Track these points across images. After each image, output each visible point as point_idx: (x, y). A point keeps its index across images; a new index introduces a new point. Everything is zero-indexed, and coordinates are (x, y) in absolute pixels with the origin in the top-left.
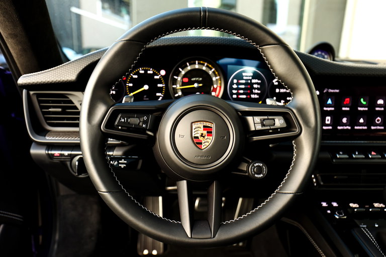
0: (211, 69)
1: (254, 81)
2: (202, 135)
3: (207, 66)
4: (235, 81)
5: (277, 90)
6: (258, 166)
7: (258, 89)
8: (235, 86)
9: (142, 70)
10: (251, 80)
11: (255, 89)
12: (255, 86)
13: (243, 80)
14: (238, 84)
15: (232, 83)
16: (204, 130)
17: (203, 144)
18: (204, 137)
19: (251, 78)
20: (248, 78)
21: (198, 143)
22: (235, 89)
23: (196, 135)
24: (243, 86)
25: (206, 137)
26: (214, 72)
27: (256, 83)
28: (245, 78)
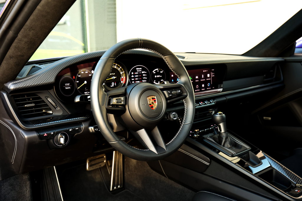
0: (119, 67)
1: (143, 72)
2: (152, 103)
3: (117, 66)
4: (132, 73)
5: (156, 76)
6: (174, 114)
7: (145, 76)
8: (133, 76)
9: (82, 72)
10: (141, 72)
11: (144, 77)
12: (144, 75)
13: (137, 72)
14: (134, 75)
15: (131, 75)
16: (153, 100)
17: (154, 107)
18: (153, 103)
19: (141, 71)
20: (139, 71)
21: (151, 107)
22: (133, 78)
23: (150, 103)
24: (137, 76)
25: (154, 104)
26: (121, 69)
27: (144, 74)
28: (137, 71)
